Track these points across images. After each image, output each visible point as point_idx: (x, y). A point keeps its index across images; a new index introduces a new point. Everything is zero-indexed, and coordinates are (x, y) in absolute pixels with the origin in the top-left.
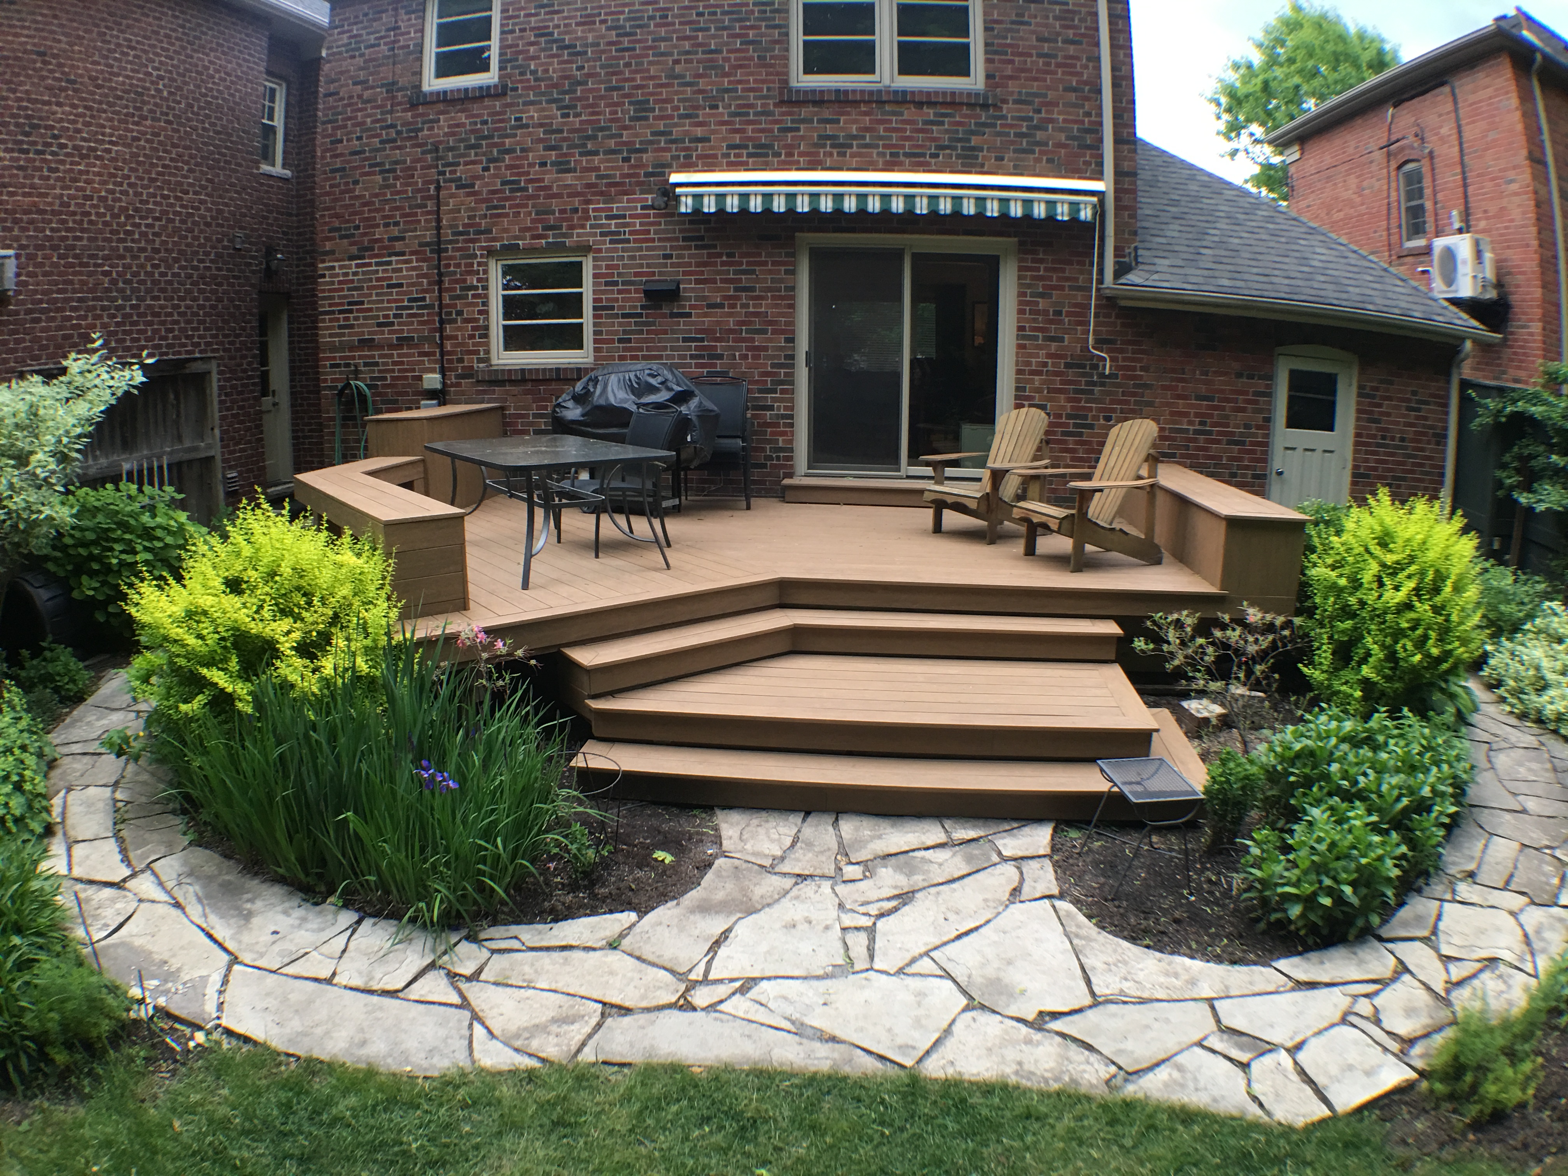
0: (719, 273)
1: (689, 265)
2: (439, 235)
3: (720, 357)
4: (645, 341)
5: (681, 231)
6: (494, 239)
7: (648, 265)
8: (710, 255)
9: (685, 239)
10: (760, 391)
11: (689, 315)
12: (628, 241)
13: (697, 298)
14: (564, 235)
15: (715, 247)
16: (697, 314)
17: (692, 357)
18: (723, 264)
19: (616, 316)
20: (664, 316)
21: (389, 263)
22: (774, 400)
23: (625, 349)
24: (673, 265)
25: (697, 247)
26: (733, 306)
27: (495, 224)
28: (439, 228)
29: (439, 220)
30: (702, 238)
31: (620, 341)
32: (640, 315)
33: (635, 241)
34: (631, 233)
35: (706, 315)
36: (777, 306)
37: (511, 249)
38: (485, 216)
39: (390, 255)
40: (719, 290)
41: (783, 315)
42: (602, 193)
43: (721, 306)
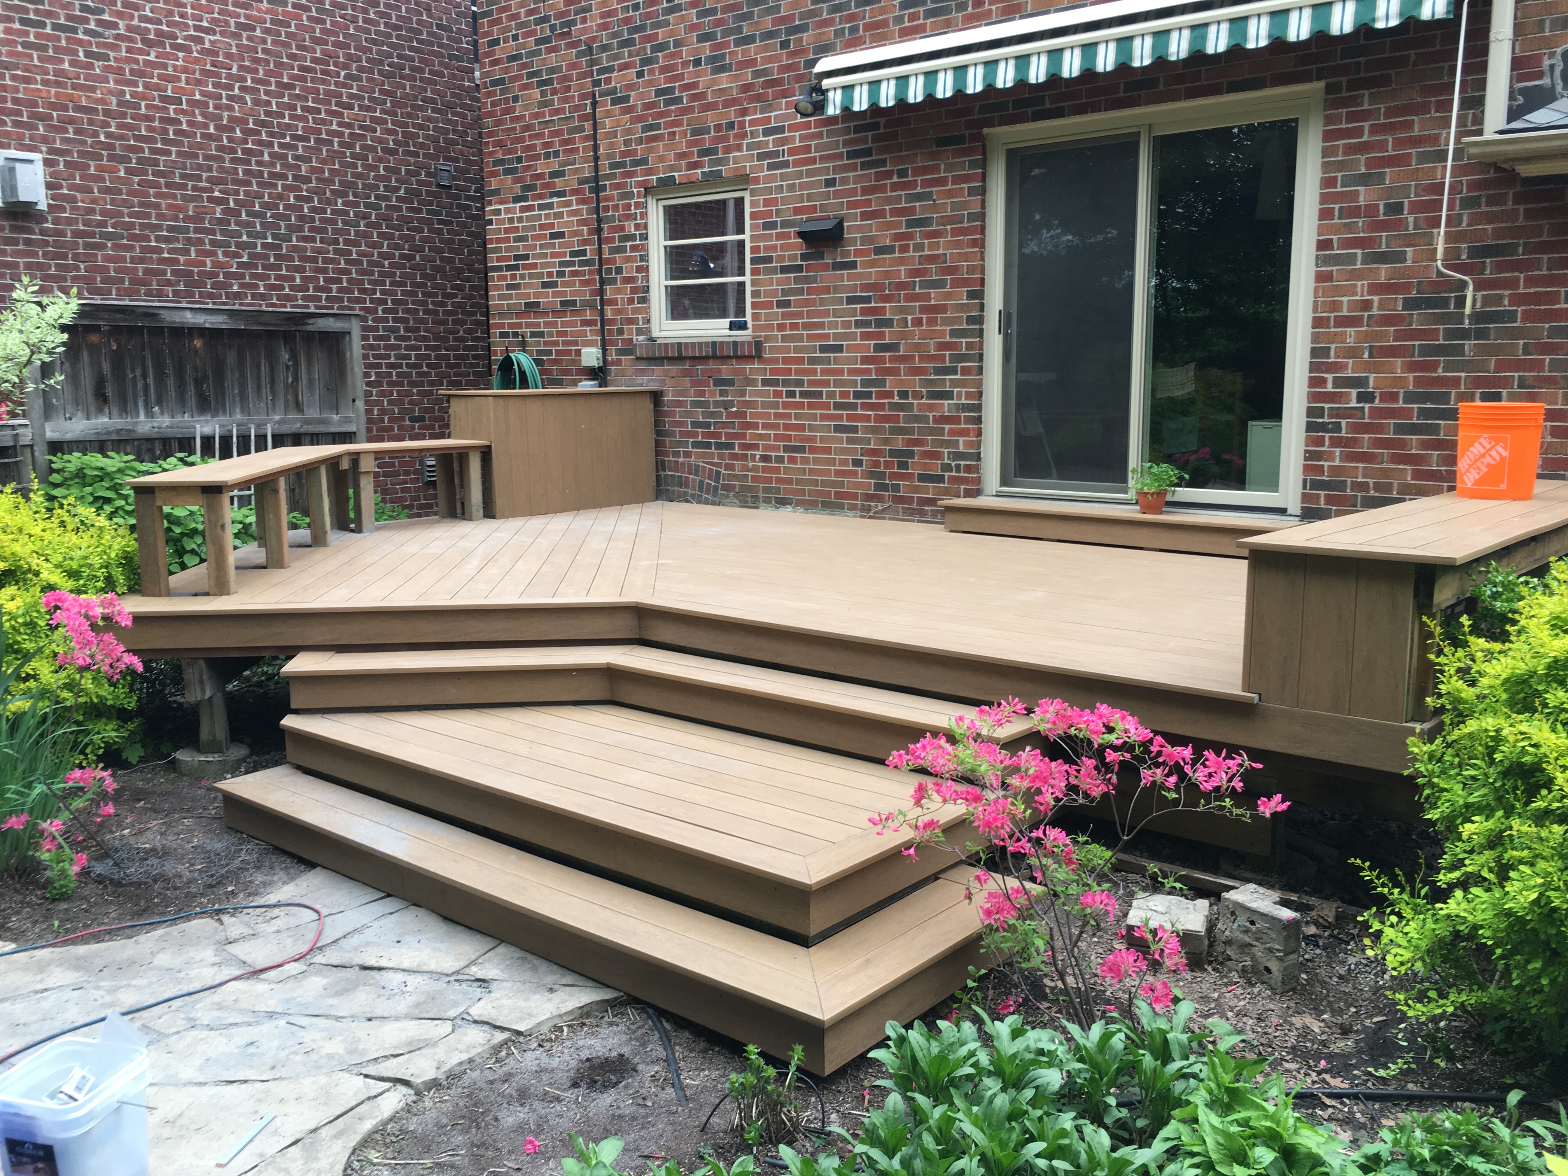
0: (888, 201)
1: (853, 192)
2: (596, 168)
3: (889, 323)
4: (807, 303)
5: (846, 143)
6: (650, 172)
7: (810, 198)
8: (879, 176)
9: (851, 155)
10: (938, 371)
11: (853, 265)
12: (786, 164)
13: (864, 240)
14: (720, 162)
15: (883, 162)
16: (865, 265)
17: (858, 324)
18: (895, 187)
19: (774, 271)
20: (826, 267)
21: (550, 206)
22: (955, 383)
23: (785, 316)
24: (837, 195)
25: (864, 166)
26: (904, 249)
27: (650, 150)
28: (596, 159)
29: (596, 148)
30: (868, 152)
31: (780, 304)
32: (799, 268)
33: (797, 163)
34: (791, 152)
35: (873, 264)
36: (958, 244)
37: (667, 184)
38: (640, 141)
39: (552, 195)
40: (889, 226)
41: (965, 257)
42: (758, 98)
43: (890, 250)
